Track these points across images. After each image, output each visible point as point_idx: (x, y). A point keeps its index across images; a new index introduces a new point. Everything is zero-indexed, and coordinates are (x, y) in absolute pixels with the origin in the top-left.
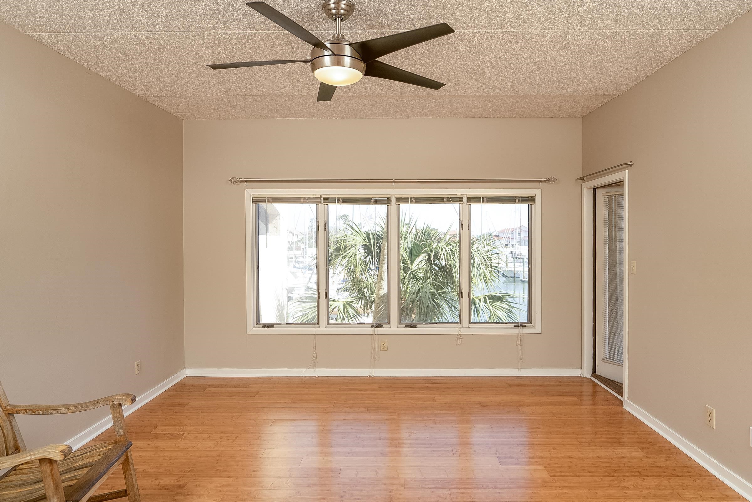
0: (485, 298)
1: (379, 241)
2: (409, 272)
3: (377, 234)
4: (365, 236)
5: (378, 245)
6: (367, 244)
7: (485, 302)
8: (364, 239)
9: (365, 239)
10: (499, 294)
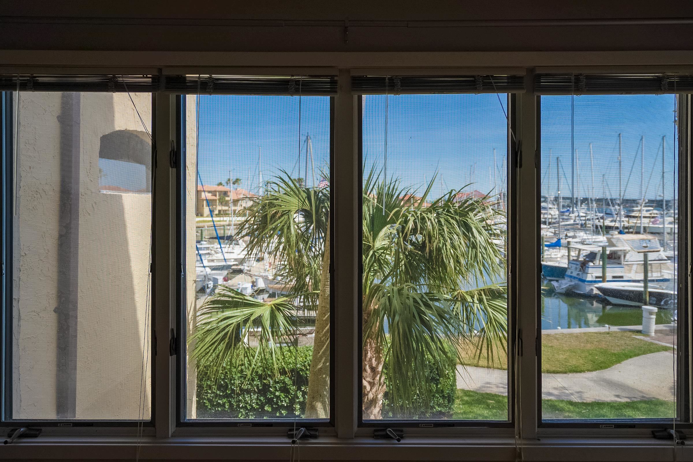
0: (480, 295)
1: (326, 204)
2: (371, 253)
3: (322, 193)
4: (304, 195)
5: (324, 210)
6: (308, 208)
7: (481, 301)
8: (303, 200)
9: (305, 201)
10: (498, 287)
